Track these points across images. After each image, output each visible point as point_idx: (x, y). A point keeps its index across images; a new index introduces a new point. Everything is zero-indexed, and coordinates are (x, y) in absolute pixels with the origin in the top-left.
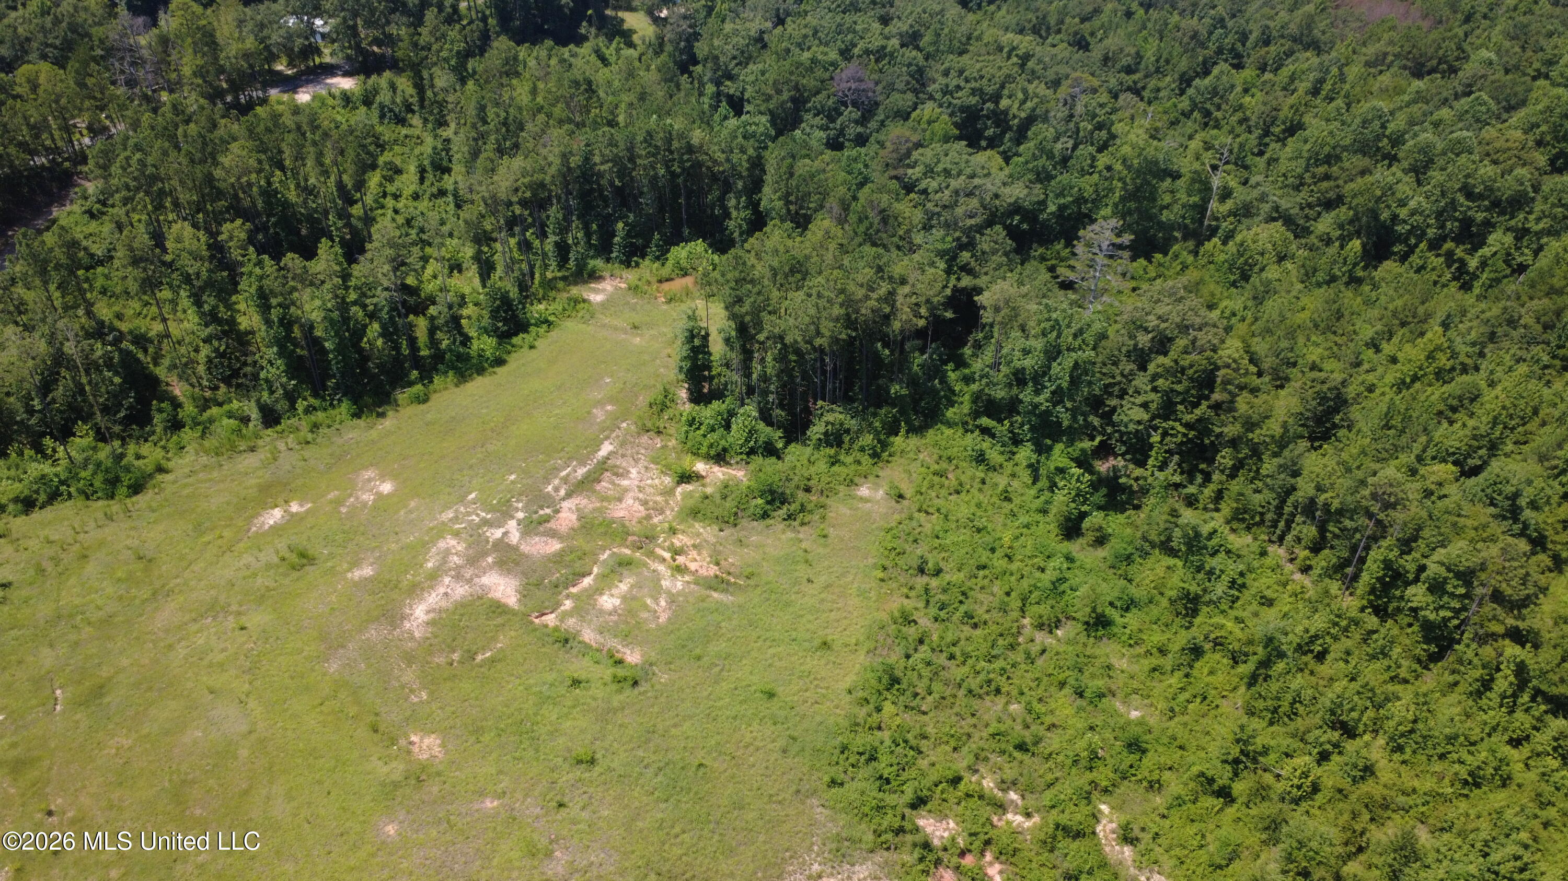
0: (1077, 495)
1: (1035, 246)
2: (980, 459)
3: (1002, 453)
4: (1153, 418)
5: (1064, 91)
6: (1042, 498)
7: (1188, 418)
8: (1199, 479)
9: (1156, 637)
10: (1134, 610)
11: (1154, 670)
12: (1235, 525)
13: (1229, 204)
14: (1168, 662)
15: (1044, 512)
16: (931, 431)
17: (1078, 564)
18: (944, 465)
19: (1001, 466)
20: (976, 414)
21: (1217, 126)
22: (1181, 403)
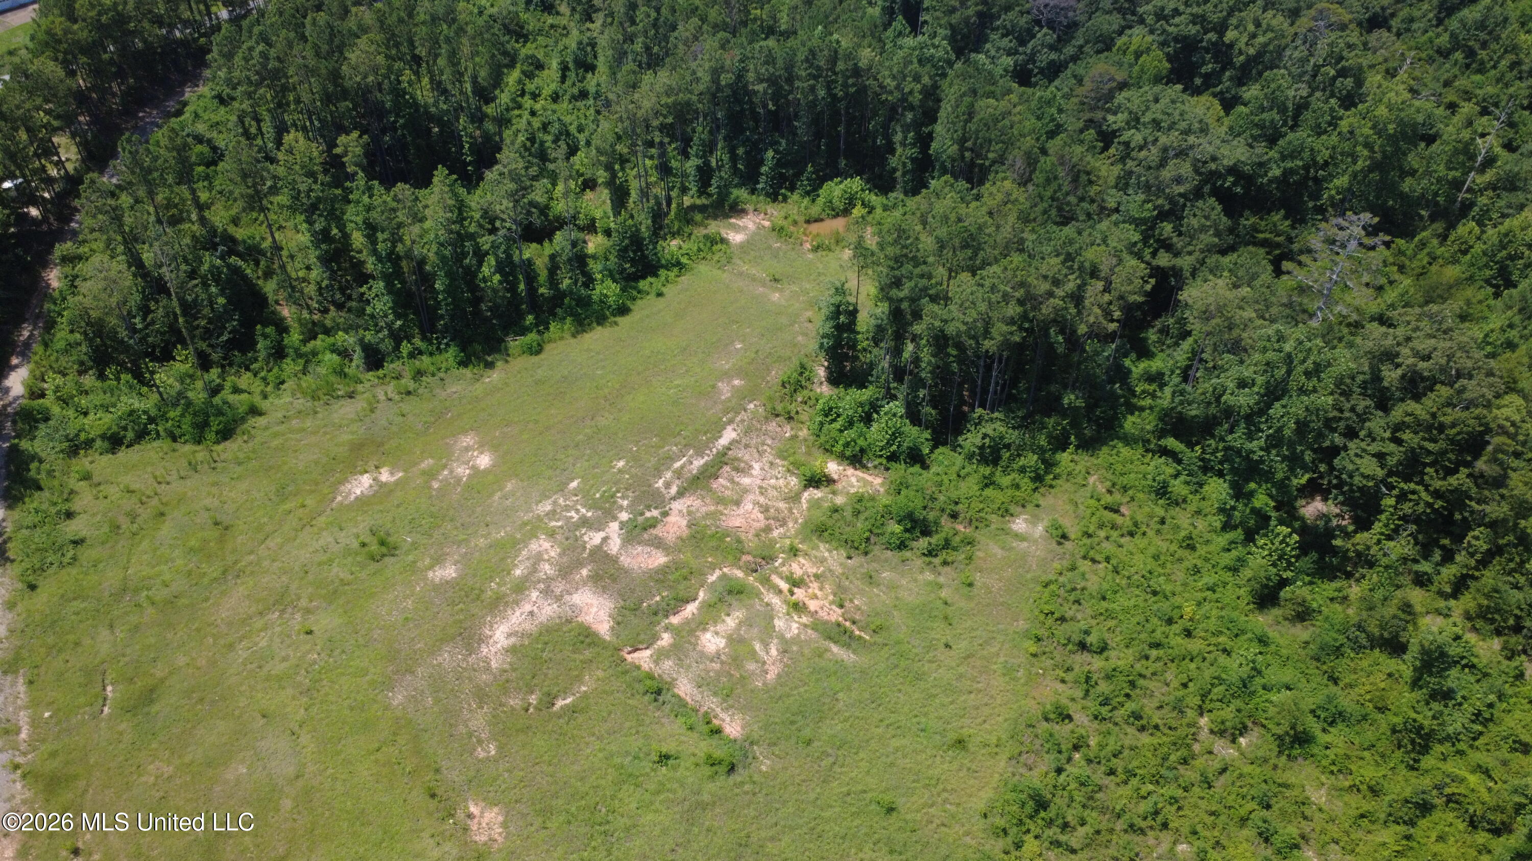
0: (1280, 558)
1: (1247, 213)
2: (1162, 491)
3: (1187, 483)
4: (1390, 474)
5: (1304, 23)
6: (1234, 553)
7: (1438, 484)
8: (1437, 556)
9: (1369, 772)
10: (1341, 726)
11: (1362, 816)
12: (1479, 624)
13: (1489, 176)
14: (1380, 808)
15: (1234, 570)
16: (1105, 449)
17: (1273, 647)
18: (1117, 497)
19: (1184, 501)
20: (1161, 434)
21: (1481, 71)
22: (1431, 465)
